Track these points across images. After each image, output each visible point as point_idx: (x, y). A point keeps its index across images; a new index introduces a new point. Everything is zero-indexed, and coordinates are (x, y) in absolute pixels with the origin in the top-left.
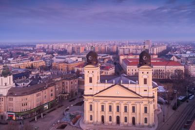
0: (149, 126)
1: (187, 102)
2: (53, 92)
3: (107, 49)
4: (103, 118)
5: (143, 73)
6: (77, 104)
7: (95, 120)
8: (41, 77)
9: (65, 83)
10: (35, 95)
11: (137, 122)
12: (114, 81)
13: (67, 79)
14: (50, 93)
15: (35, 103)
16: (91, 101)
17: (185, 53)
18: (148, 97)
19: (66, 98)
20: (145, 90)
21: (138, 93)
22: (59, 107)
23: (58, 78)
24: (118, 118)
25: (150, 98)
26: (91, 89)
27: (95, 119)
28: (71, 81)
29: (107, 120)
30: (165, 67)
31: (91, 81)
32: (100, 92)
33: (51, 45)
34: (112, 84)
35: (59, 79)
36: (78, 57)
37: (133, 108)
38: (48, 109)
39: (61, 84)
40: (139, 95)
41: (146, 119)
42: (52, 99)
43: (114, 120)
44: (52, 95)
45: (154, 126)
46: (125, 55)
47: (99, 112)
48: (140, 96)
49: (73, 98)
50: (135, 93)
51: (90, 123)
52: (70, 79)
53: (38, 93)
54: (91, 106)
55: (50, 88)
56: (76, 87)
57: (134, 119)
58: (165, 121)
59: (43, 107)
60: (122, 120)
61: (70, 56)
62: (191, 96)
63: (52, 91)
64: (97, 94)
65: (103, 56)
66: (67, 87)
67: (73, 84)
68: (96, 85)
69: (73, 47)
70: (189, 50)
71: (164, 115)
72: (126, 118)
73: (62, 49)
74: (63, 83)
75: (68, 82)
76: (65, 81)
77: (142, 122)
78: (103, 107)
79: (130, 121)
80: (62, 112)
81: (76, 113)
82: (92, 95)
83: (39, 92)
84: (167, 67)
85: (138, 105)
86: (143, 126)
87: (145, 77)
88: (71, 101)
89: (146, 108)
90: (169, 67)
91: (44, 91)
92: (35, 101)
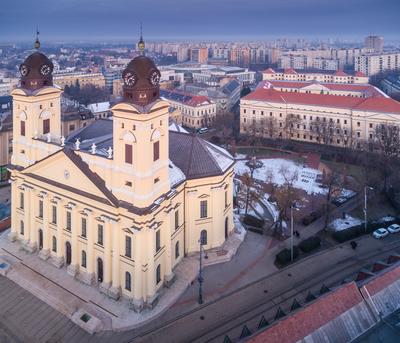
3: (258, 55)
16: (20, 183)
27: (26, 234)
28: (72, 123)
30: (348, 111)
33: (159, 46)
36: (176, 71)
37: (100, 231)
40: (109, 193)
43: (61, 252)
46: (298, 71)
54: (22, 197)
60: (73, 258)
64: (28, 167)
65: (228, 72)
69: (189, 51)
72: (84, 255)
78: (41, 205)
79: (91, 267)
82: (22, 169)
84: (355, 113)
85: (107, 224)
86: (118, 298)
89: (128, 242)
90: (362, 113)
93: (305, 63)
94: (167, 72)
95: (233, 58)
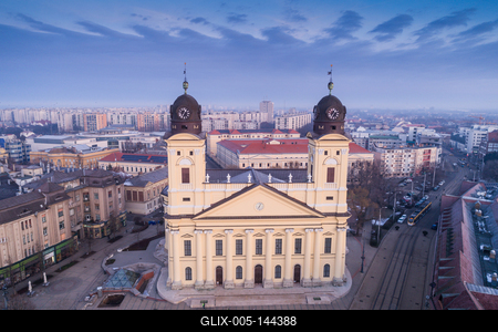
0: (334, 283)
1: (397, 228)
2: (65, 218)
4: (219, 272)
5: (326, 153)
6: (133, 248)
7: (201, 279)
8: (18, 181)
9: (92, 196)
10: (16, 224)
11: (306, 275)
12: (250, 177)
13: (95, 184)
14: (58, 220)
15: (18, 248)
16: (189, 230)
17: (355, 131)
18: (336, 215)
19: (99, 235)
20: (328, 198)
21: (312, 206)
22: (85, 256)
23: (72, 181)
24: (259, 270)
25: (341, 215)
26: (188, 199)
27: (199, 277)
28: (110, 189)
29: (230, 276)
31: (186, 177)
32: (213, 206)
34: (244, 186)
35: (74, 185)
36: (97, 140)
37: (298, 243)
38: (57, 262)
39: (80, 198)
40: (313, 210)
41: (327, 268)
42: (64, 237)
43: (250, 275)
44: (61, 226)
45: (345, 282)
46: (221, 132)
47: (210, 258)
48: (316, 214)
49: (117, 234)
50: (305, 205)
51: (187, 287)
52: (104, 185)
53: (24, 220)
54: (188, 245)
55: (57, 207)
56: (120, 206)
57: (297, 269)
58: (365, 270)
59: (43, 256)
60: (269, 274)
61: (73, 136)
62: (401, 216)
63: (61, 214)
64: (204, 211)
66: (97, 206)
67: (112, 199)
68: (200, 188)
69: (74, 117)
70: (361, 124)
71: (363, 258)
72: (278, 269)
73: (42, 122)
74: (87, 195)
75: (100, 191)
76: (92, 191)
77: (319, 274)
78: (219, 245)
79: (289, 274)
80: (98, 268)
81: (138, 267)
82: (192, 217)
83: (27, 218)
85: (310, 235)
86: (320, 285)
87: (331, 163)
88: (112, 241)
89: (328, 242)
91: (41, 215)
92: (18, 242)
93: (227, 125)
94: (88, 140)
95: (142, 124)
